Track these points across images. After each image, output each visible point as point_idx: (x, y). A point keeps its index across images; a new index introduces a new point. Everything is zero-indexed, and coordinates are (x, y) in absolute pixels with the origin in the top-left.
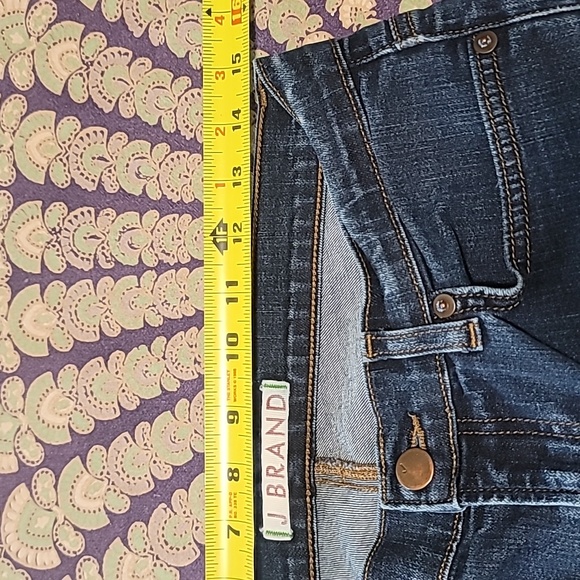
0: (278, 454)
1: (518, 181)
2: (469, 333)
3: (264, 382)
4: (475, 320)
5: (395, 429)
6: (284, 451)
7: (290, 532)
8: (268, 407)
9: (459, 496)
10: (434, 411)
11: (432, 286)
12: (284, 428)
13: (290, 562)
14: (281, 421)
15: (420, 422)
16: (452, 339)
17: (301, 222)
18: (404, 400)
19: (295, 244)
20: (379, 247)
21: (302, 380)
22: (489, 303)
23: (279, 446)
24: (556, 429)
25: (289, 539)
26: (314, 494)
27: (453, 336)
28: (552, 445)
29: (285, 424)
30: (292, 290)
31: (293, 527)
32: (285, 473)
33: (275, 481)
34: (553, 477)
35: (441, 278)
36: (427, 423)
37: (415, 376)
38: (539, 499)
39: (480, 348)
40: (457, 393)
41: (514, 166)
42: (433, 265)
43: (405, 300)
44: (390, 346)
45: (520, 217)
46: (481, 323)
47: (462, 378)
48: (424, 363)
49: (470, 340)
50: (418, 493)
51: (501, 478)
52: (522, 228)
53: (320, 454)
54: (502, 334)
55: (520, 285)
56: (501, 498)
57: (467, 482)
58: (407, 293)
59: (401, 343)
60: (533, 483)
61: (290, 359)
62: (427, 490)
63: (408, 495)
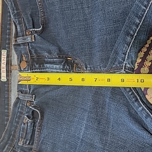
0: (4, 64)
1: (42, 7)
2: (32, 38)
3: (2, 50)
4: (33, 35)
5: (20, 57)
6: (5, 64)
7: (6, 80)
8: (3, 55)
9: (30, 69)
10: (27, 54)
11: (26, 29)
12: (5, 59)
13: (6, 85)
14: (5, 58)
15: (24, 56)
16: (29, 39)
18: (21, 52)
20: (18, 22)
21: (9, 50)
22: (36, 32)
23: (4, 63)
24: (46, 56)
25: (6, 81)
26: (11, 72)
27: (29, 38)
28: (46, 59)
29: (6, 58)
30: (7, 32)
31: (7, 79)
32: (5, 68)
33: (3, 70)
34: (45, 65)
35: (28, 28)
36: (25, 56)
37: (22, 47)
38: (44, 69)
39: (34, 41)
40: (30, 50)
41: (41, 4)
42: (27, 25)
43: (21, 32)
44: (18, 41)
45: (43, 14)
46: (34, 36)
47: (30, 47)
48: (24, 44)
49: (32, 39)
50: (24, 69)
51: (37, 66)
52: (43, 17)
53: (12, 64)
54: (38, 37)
55: (41, 28)
56: (37, 70)
57: (32, 67)
59: (20, 40)
60: (43, 67)
61: (7, 45)
62: (25, 68)
63: (22, 70)
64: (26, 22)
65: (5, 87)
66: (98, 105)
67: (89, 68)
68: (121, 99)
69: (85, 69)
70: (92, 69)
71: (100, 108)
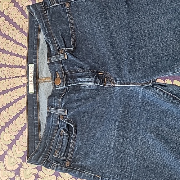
0: (32, 77)
1: (73, 30)
2: (65, 56)
3: (29, 64)
4: (66, 53)
5: (54, 75)
6: (33, 77)
7: (34, 92)
8: (30, 69)
9: (65, 85)
10: (60, 71)
11: (59, 48)
12: (33, 73)
13: (34, 97)
14: (32, 71)
16: (62, 57)
17: (36, 34)
18: (55, 70)
19: (35, 38)
20: (50, 42)
21: (36, 64)
22: (68, 51)
23: (32, 76)
24: (78, 71)
25: (34, 93)
26: (38, 84)
27: (62, 56)
28: (78, 74)
29: (33, 72)
30: (34, 47)
31: (34, 91)
32: (33, 81)
33: (31, 83)
34: (78, 79)
35: (61, 47)
36: (59, 73)
37: (56, 65)
38: (77, 83)
39: (67, 58)
40: (63, 67)
41: (73, 27)
42: (59, 45)
43: (54, 51)
44: (52, 59)
45: (74, 36)
46: (67, 54)
47: (63, 64)
48: (57, 62)
49: (65, 57)
50: (59, 85)
51: (71, 81)
52: (74, 38)
53: (39, 77)
54: (70, 56)
55: (73, 48)
56: (72, 84)
57: (66, 82)
58: (55, 50)
59: (53, 59)
60: (76, 81)
61: (34, 59)
63: (57, 86)
64: (59, 42)
65: (33, 99)
66: (129, 115)
67: (118, 81)
68: (152, 108)
69: (115, 82)
70: (121, 81)
71: (130, 118)
